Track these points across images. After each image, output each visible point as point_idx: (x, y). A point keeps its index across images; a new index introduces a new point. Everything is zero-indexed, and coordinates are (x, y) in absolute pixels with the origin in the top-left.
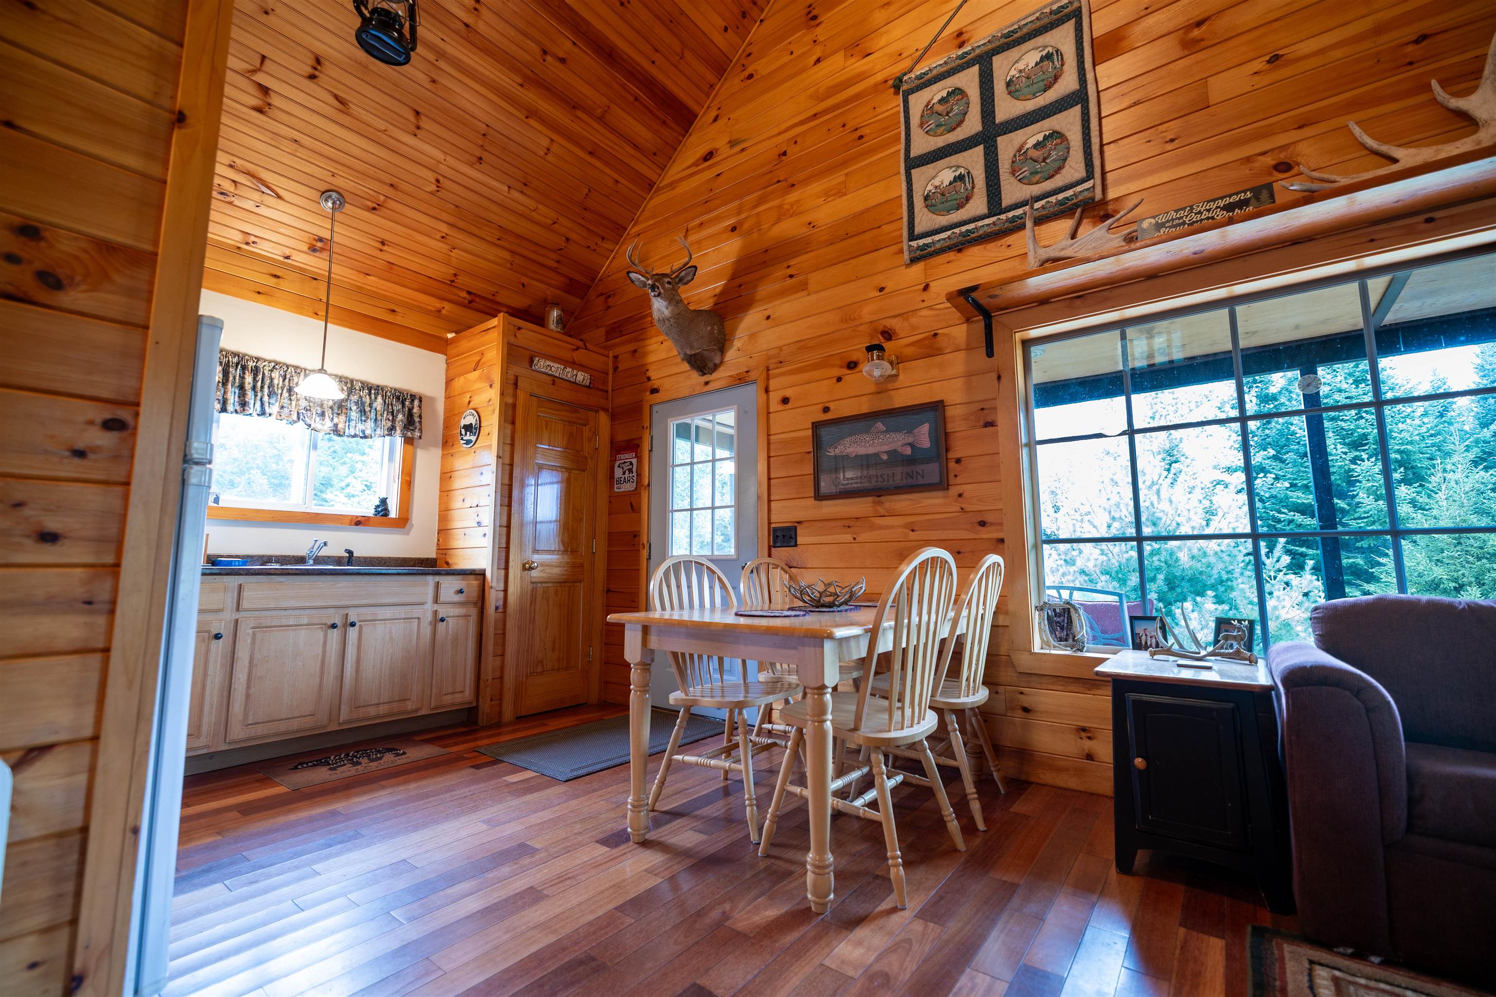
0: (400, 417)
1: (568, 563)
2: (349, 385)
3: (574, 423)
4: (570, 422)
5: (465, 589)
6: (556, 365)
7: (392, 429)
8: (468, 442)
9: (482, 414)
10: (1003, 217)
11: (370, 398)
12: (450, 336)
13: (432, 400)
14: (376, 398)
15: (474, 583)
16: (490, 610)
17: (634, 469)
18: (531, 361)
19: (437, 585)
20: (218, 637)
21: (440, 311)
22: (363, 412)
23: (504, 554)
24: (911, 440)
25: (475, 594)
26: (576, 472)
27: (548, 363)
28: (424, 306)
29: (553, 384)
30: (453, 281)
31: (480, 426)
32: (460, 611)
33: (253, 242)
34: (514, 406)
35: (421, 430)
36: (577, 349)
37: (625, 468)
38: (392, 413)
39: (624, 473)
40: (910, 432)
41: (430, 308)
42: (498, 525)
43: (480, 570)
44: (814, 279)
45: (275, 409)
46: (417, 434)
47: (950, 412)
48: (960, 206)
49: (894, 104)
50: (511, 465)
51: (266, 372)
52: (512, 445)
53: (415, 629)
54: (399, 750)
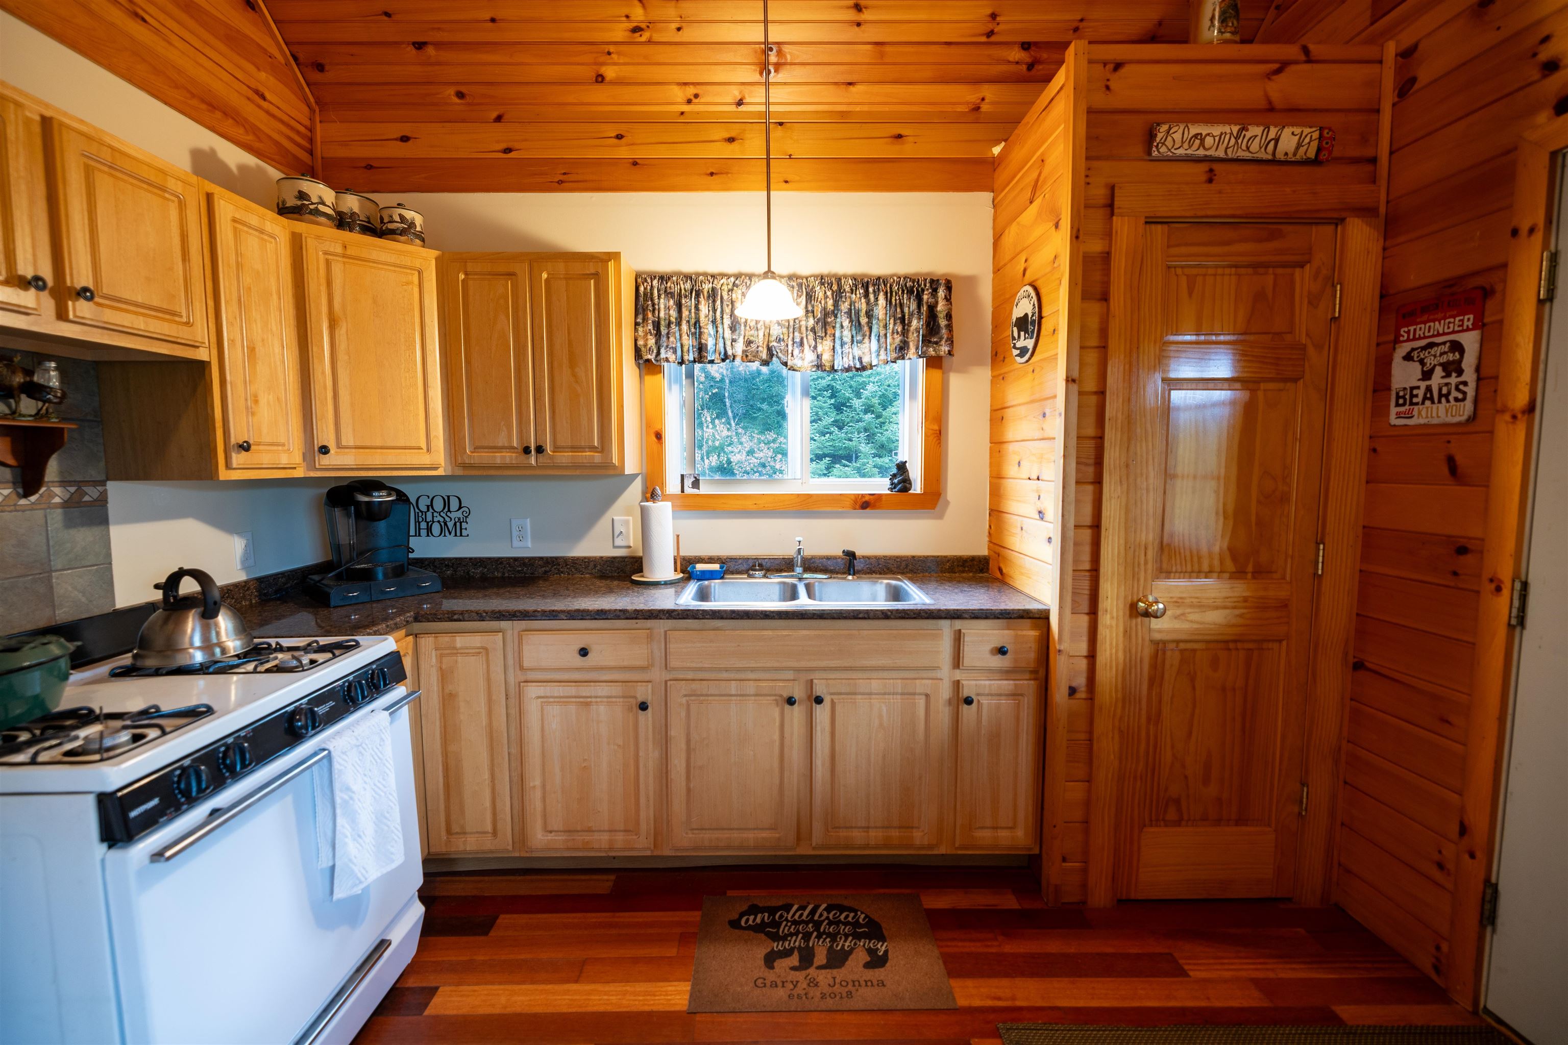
0: (915, 323)
1: (1245, 600)
2: (835, 287)
3: (1266, 266)
4: (1255, 266)
5: (1009, 647)
6: (1216, 130)
7: (902, 350)
8: (1023, 351)
9: (1043, 292)
11: (868, 303)
12: (996, 150)
13: (970, 281)
14: (877, 299)
15: (1031, 634)
16: (1059, 695)
17: (1469, 362)
18: (1150, 136)
19: (958, 638)
20: (643, 707)
21: (977, 109)
22: (858, 327)
23: (1086, 584)
25: (1032, 655)
26: (1271, 386)
27: (1194, 130)
28: (949, 108)
29: (1210, 181)
30: (990, 34)
31: (1041, 317)
32: (1007, 685)
33: (696, 96)
34: (1106, 257)
35: (950, 341)
36: (1278, 71)
37: (1430, 361)
38: (903, 319)
39: (1427, 375)
41: (960, 109)
42: (1071, 524)
43: (1040, 611)
46: (944, 348)
50: (1101, 393)
51: (725, 297)
52: (1103, 348)
53: (921, 712)
54: (882, 939)
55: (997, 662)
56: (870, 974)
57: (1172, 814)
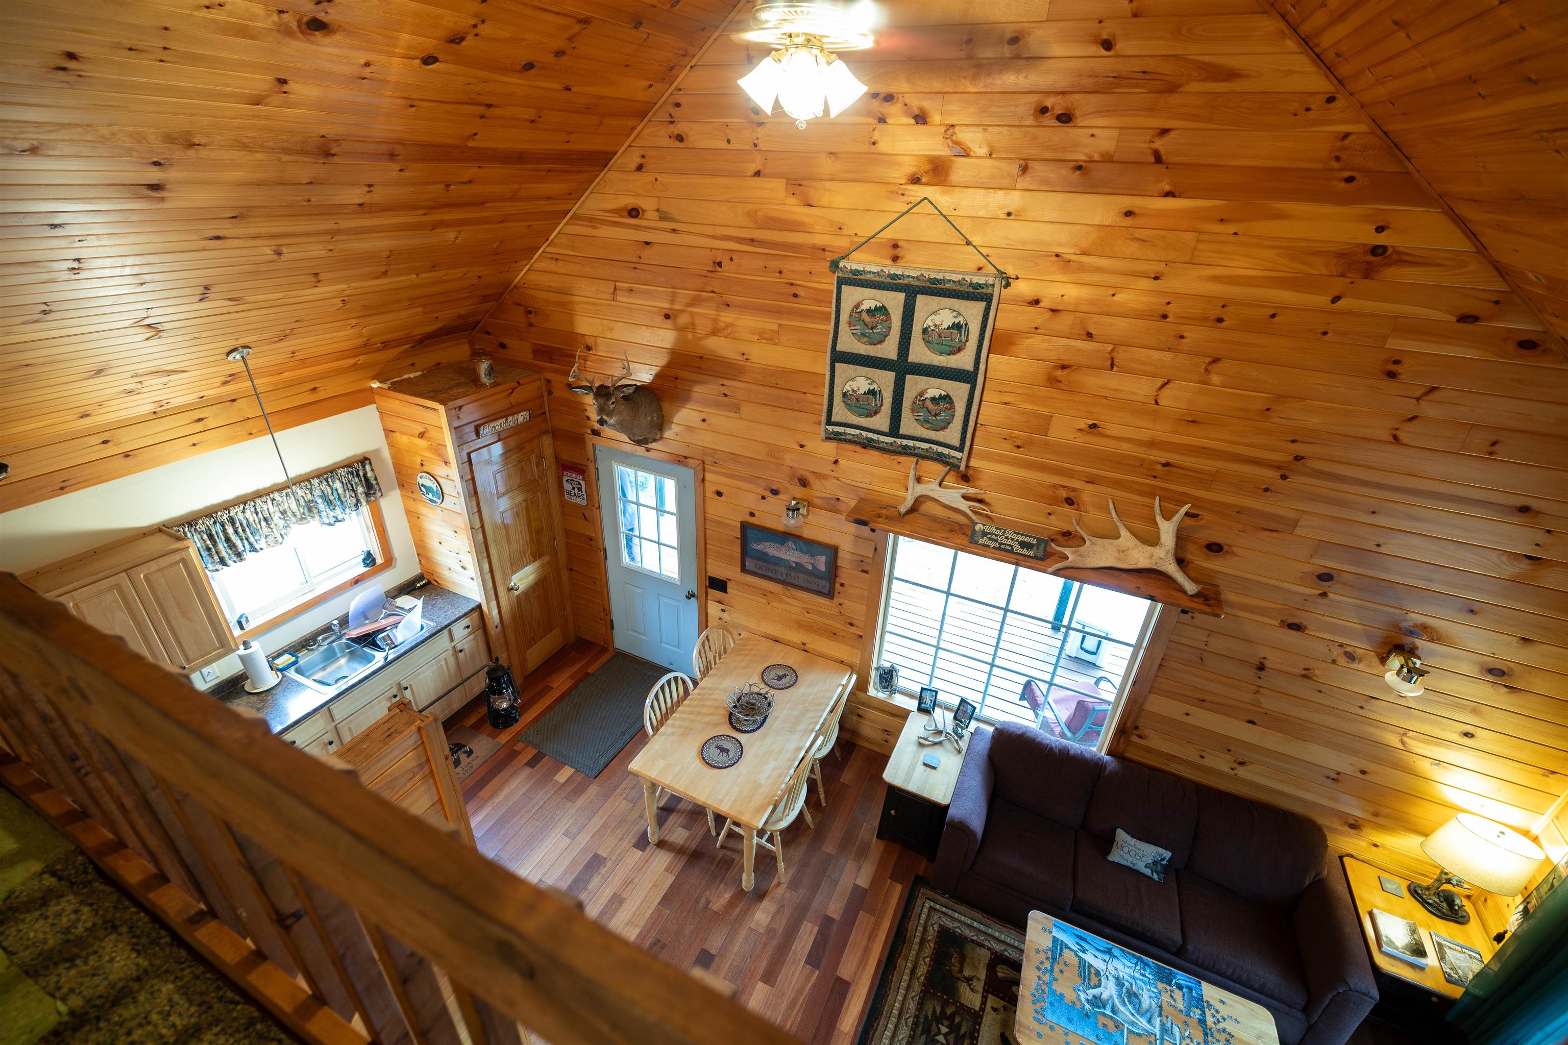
0: (360, 488)
1: (538, 567)
5: (469, 624)
6: (499, 422)
7: (357, 504)
10: (899, 441)
12: (375, 385)
14: (333, 481)
15: (476, 615)
16: (493, 631)
17: (583, 488)
18: (477, 433)
19: (450, 632)
21: (356, 364)
22: (329, 503)
23: (492, 587)
24: (812, 561)
25: (479, 623)
27: (492, 425)
31: (443, 493)
32: (472, 638)
33: (168, 403)
35: (379, 490)
36: (512, 392)
37: (574, 485)
38: (352, 489)
39: (573, 489)
40: (812, 556)
41: (346, 366)
43: (478, 605)
44: (746, 409)
45: (262, 543)
46: (378, 494)
47: (841, 554)
48: (869, 415)
49: (828, 281)
50: (482, 527)
52: (479, 512)
53: (445, 666)
54: (464, 746)
55: (467, 631)
56: (471, 758)
57: (533, 642)
